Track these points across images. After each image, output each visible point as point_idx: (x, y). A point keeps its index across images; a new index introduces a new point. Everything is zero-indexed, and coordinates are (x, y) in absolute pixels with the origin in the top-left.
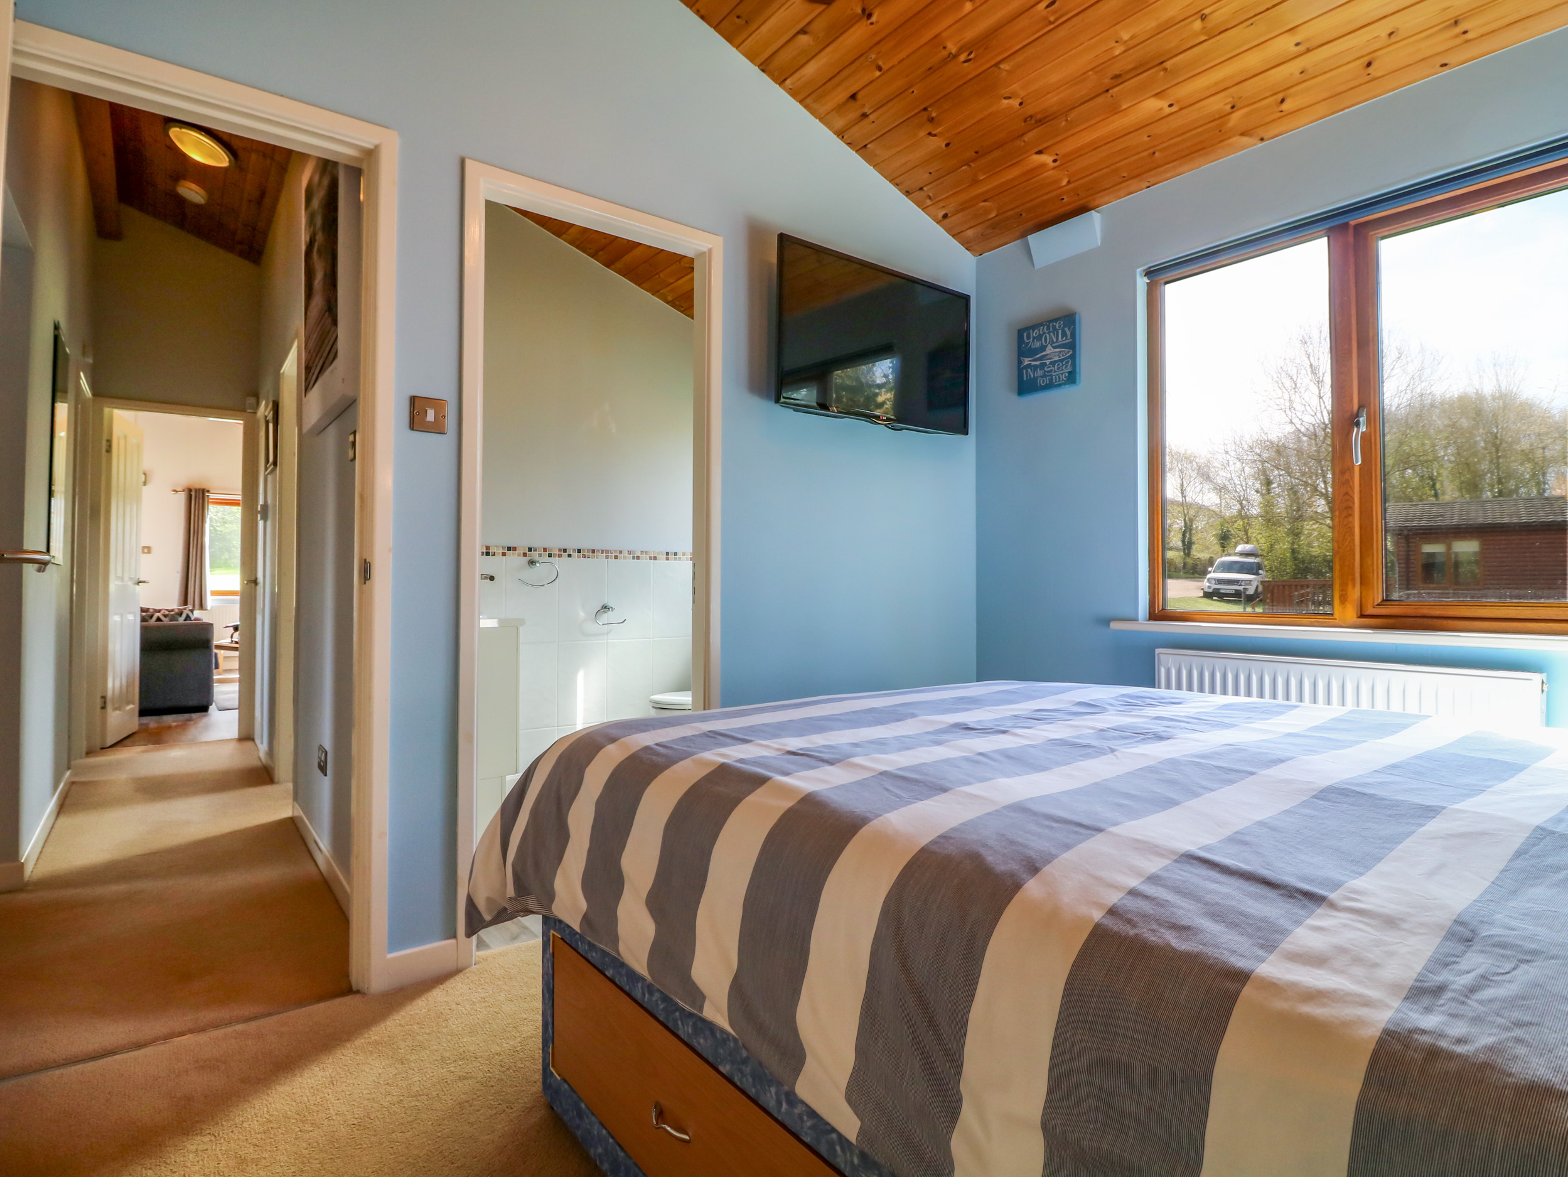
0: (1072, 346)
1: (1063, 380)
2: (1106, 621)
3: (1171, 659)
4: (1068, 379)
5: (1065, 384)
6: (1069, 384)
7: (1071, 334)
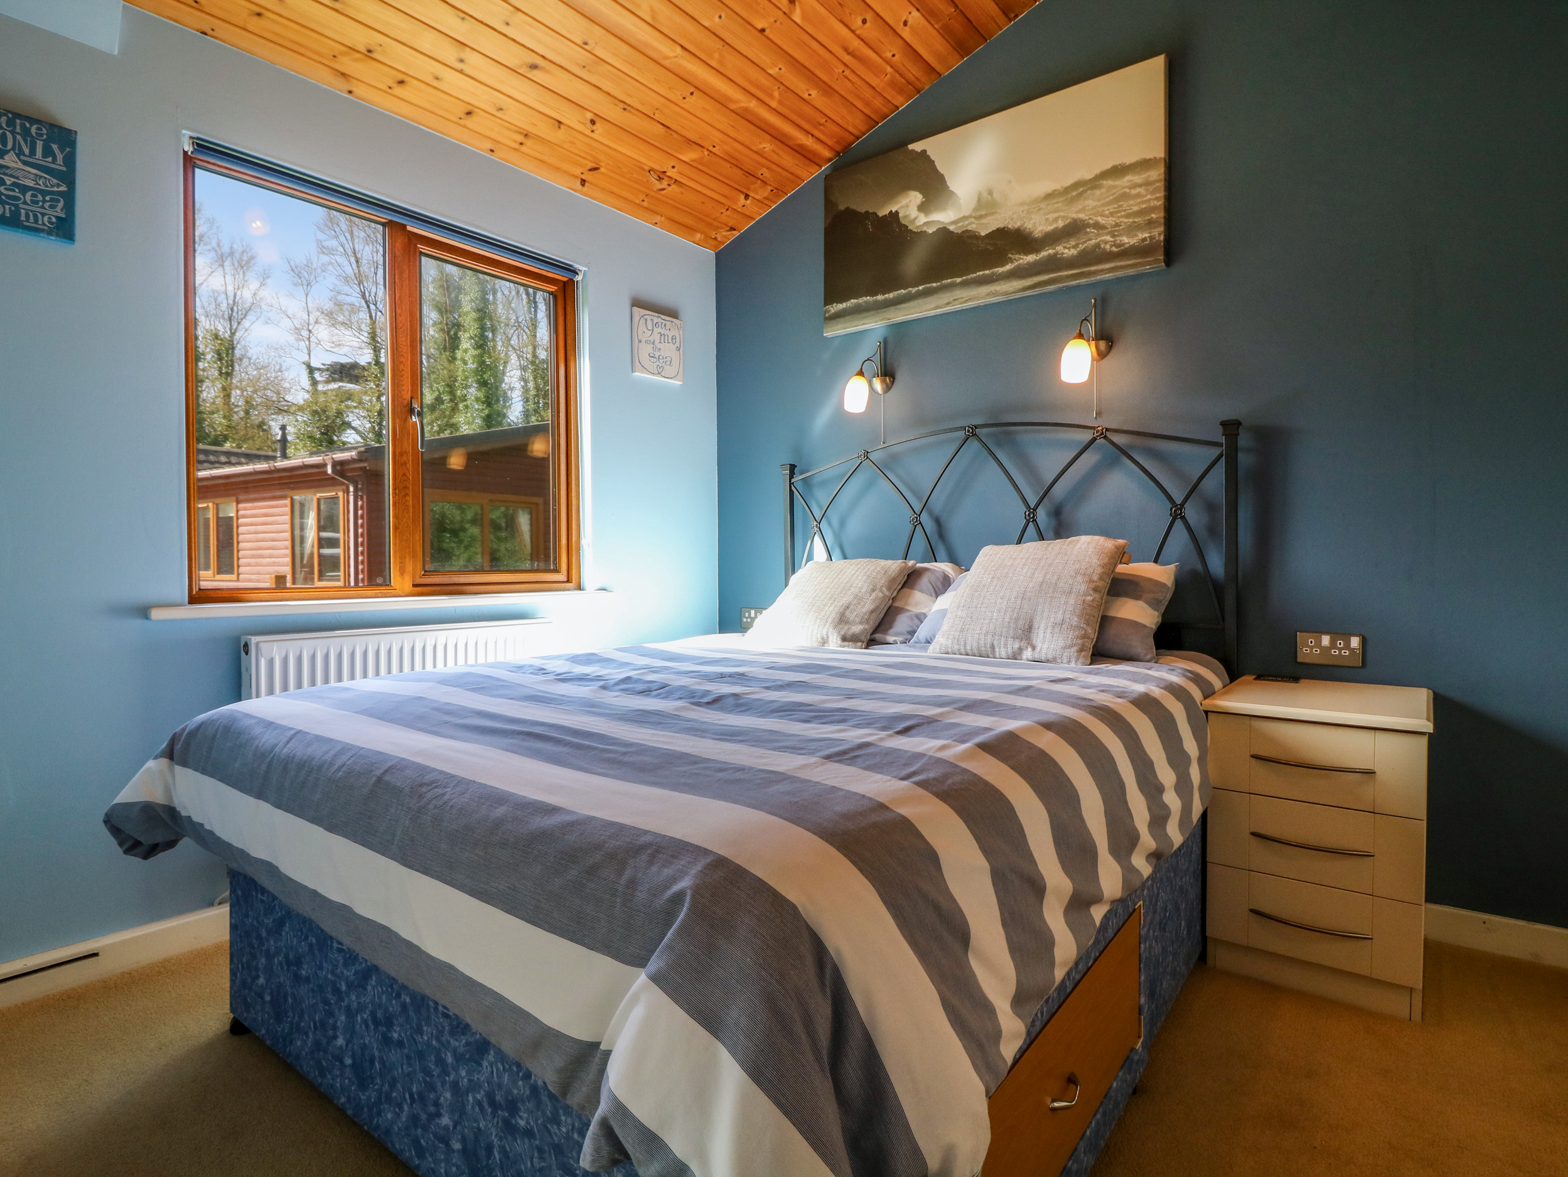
0: (68, 177)
1: (44, 224)
2: (143, 611)
3: (275, 647)
4: (57, 228)
5: (50, 232)
6: (57, 235)
7: (64, 159)
